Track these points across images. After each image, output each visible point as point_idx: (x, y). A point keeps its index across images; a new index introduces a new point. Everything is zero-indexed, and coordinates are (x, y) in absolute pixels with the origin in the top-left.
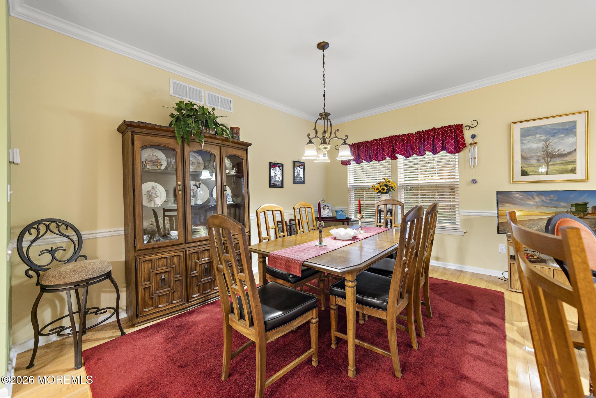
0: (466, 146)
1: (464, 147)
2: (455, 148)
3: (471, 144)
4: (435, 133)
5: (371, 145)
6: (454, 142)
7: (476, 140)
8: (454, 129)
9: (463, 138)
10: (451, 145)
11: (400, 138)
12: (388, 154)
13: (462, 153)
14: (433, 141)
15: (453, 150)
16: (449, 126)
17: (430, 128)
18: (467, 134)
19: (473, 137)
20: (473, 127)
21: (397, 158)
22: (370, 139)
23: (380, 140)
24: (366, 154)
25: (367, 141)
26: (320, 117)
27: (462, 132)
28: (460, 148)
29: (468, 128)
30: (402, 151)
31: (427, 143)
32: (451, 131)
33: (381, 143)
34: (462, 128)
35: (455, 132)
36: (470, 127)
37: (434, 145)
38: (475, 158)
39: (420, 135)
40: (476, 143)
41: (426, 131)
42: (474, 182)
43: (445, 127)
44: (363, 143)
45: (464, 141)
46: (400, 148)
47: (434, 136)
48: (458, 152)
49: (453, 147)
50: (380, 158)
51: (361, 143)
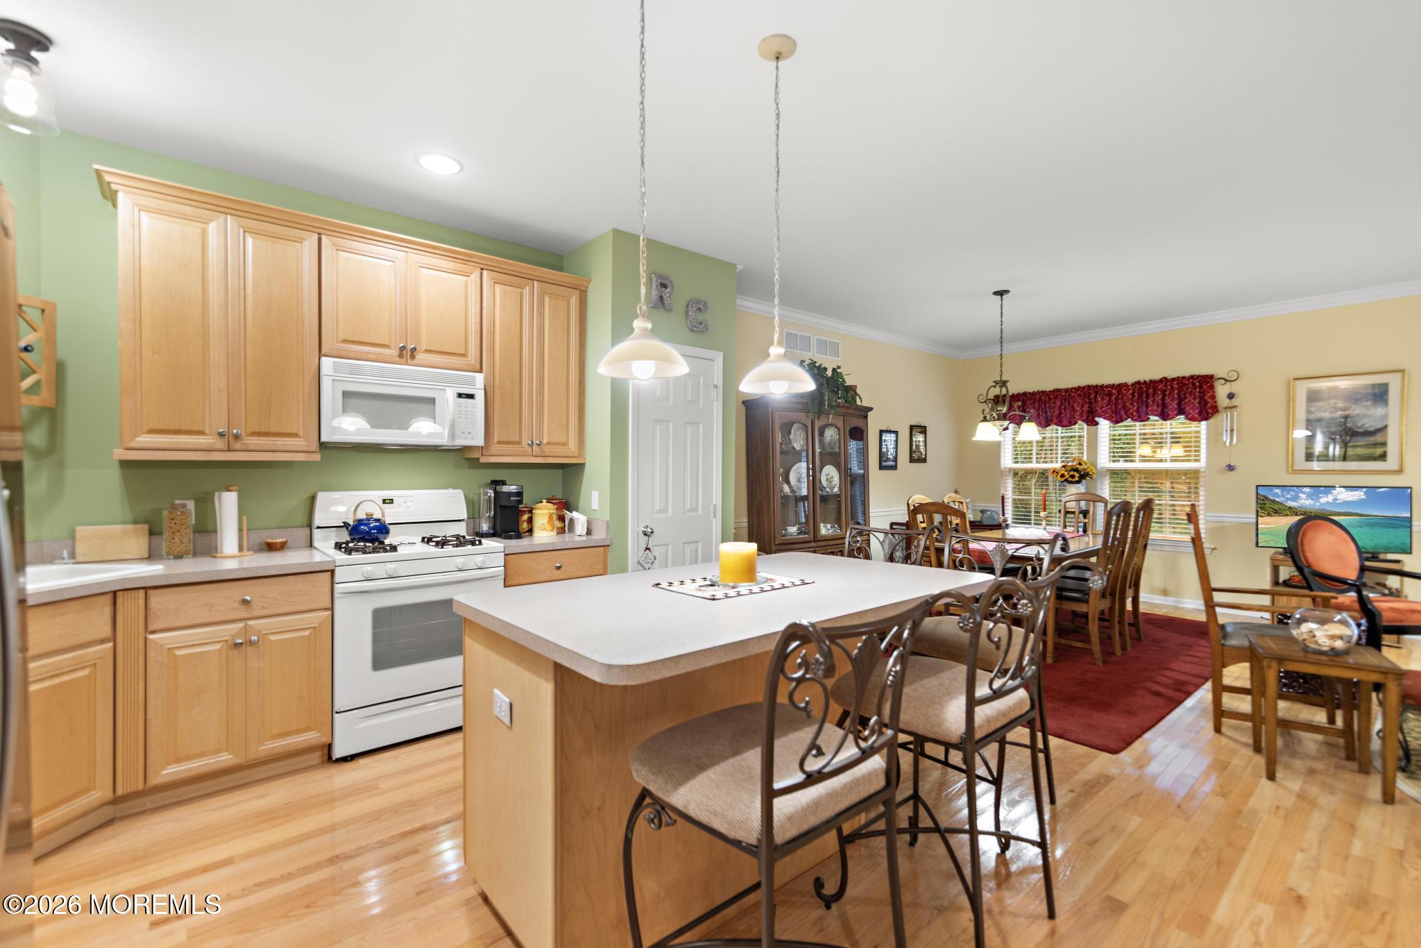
0: (1218, 411)
1: (1215, 413)
2: (1200, 413)
3: (1226, 408)
4: (1166, 386)
5: (1050, 399)
6: (1199, 403)
7: (1234, 402)
8: (1199, 382)
9: (1213, 397)
10: (1193, 409)
11: (1104, 391)
12: (1081, 416)
13: (1212, 421)
14: (1163, 399)
15: (1196, 416)
16: (1192, 377)
17: (1156, 376)
18: (1221, 391)
19: (1231, 396)
20: (1231, 381)
21: (1097, 424)
22: (1048, 387)
23: (1067, 390)
24: (1039, 414)
25: (1042, 392)
26: (994, 384)
27: (1212, 387)
28: (1207, 413)
29: (1223, 381)
30: (1108, 413)
31: (1153, 401)
32: (1194, 384)
33: (1069, 395)
34: (1213, 382)
35: (1201, 387)
36: (1226, 380)
37: (1164, 405)
38: (1232, 431)
39: (1140, 388)
40: (1235, 407)
41: (1151, 381)
42: (1231, 468)
43: (1183, 378)
44: (1033, 394)
45: (1215, 402)
46: (1103, 407)
47: (1165, 391)
48: (1206, 419)
49: (1197, 411)
50: (1065, 422)
51: (1030, 393)
